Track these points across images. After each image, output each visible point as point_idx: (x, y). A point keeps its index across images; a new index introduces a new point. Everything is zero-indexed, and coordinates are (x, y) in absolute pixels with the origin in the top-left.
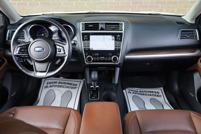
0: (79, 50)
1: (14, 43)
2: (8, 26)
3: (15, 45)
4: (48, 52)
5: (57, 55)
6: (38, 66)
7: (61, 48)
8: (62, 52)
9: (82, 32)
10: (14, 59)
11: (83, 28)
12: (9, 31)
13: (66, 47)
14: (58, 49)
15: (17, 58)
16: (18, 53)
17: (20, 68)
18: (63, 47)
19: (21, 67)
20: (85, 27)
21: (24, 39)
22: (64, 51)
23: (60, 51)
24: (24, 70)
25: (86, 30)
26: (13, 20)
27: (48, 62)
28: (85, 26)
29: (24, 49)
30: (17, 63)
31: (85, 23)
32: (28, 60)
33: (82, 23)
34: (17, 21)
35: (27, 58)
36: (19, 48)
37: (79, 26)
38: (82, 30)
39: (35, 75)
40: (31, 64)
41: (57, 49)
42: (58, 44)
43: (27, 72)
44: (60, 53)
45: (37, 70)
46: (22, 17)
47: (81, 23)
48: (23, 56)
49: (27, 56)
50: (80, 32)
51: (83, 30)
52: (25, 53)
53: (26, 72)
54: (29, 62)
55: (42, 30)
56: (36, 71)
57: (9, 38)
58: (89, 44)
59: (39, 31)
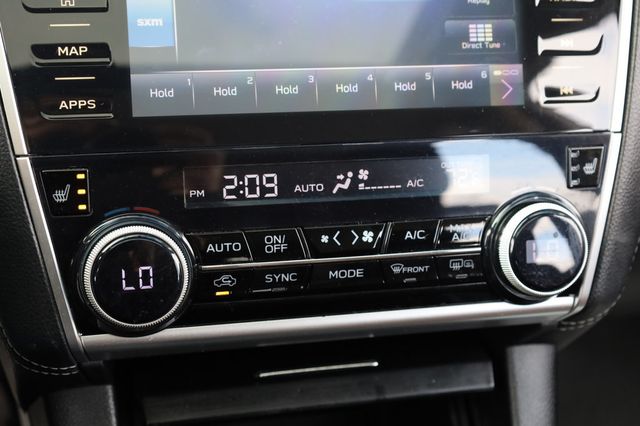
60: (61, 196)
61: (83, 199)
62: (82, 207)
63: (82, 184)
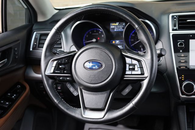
0: (167, 70)
1: (47, 54)
2: (34, 26)
3: (48, 56)
4: (110, 70)
5: (127, 77)
6: (89, 98)
7: (134, 62)
8: (138, 71)
9: (172, 33)
10: (45, 82)
11: (175, 26)
12: (35, 33)
13: (146, 61)
14: (130, 65)
15: (51, 81)
16: (54, 73)
17: (56, 101)
18: (139, 61)
19: (56, 98)
20: (179, 24)
21: (61, 48)
22: (141, 68)
23: (134, 69)
24: (62, 105)
25: (180, 28)
26: (44, 14)
27: (109, 91)
28: (179, 20)
29: (64, 64)
30: (50, 92)
31: (180, 16)
32: (69, 85)
33: (173, 16)
34: (49, 16)
35: (68, 81)
36: (55, 62)
37: (167, 21)
38: (173, 30)
39: (82, 115)
40: (75, 94)
41: (127, 66)
42: (129, 55)
43: (67, 109)
44: (134, 73)
45: (86, 106)
46: (57, 11)
47: (171, 16)
48: (61, 78)
49: (68, 78)
50: (169, 33)
51: (176, 30)
52: (65, 72)
53: (65, 110)
54: (72, 89)
55: (93, 32)
56: (85, 108)
57: (35, 46)
58: (187, 57)
59: (87, 33)
60: (180, 78)
61: (183, 78)
62: (183, 79)
63: (183, 77)
